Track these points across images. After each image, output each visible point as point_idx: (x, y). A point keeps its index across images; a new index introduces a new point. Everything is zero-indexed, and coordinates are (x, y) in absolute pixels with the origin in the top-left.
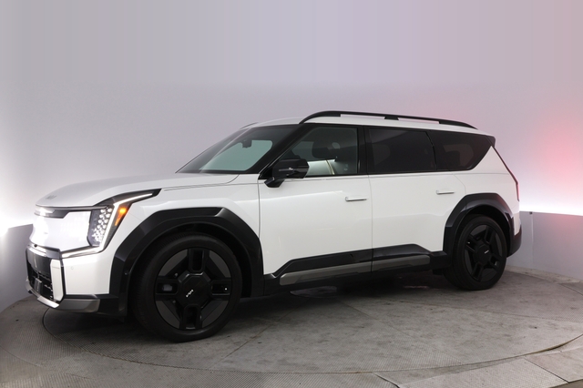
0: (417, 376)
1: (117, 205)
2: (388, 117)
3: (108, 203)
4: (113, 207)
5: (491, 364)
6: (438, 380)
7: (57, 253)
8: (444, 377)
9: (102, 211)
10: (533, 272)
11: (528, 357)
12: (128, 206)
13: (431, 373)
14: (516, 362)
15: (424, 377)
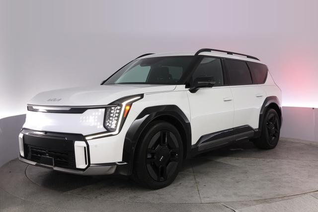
0: (246, 205)
1: (124, 104)
2: (229, 53)
3: (118, 103)
4: (121, 106)
5: (290, 197)
6: (259, 207)
7: (81, 137)
8: (261, 205)
9: (112, 108)
10: (315, 144)
11: (312, 194)
12: (130, 105)
13: (255, 203)
14: (304, 196)
15: (250, 206)
